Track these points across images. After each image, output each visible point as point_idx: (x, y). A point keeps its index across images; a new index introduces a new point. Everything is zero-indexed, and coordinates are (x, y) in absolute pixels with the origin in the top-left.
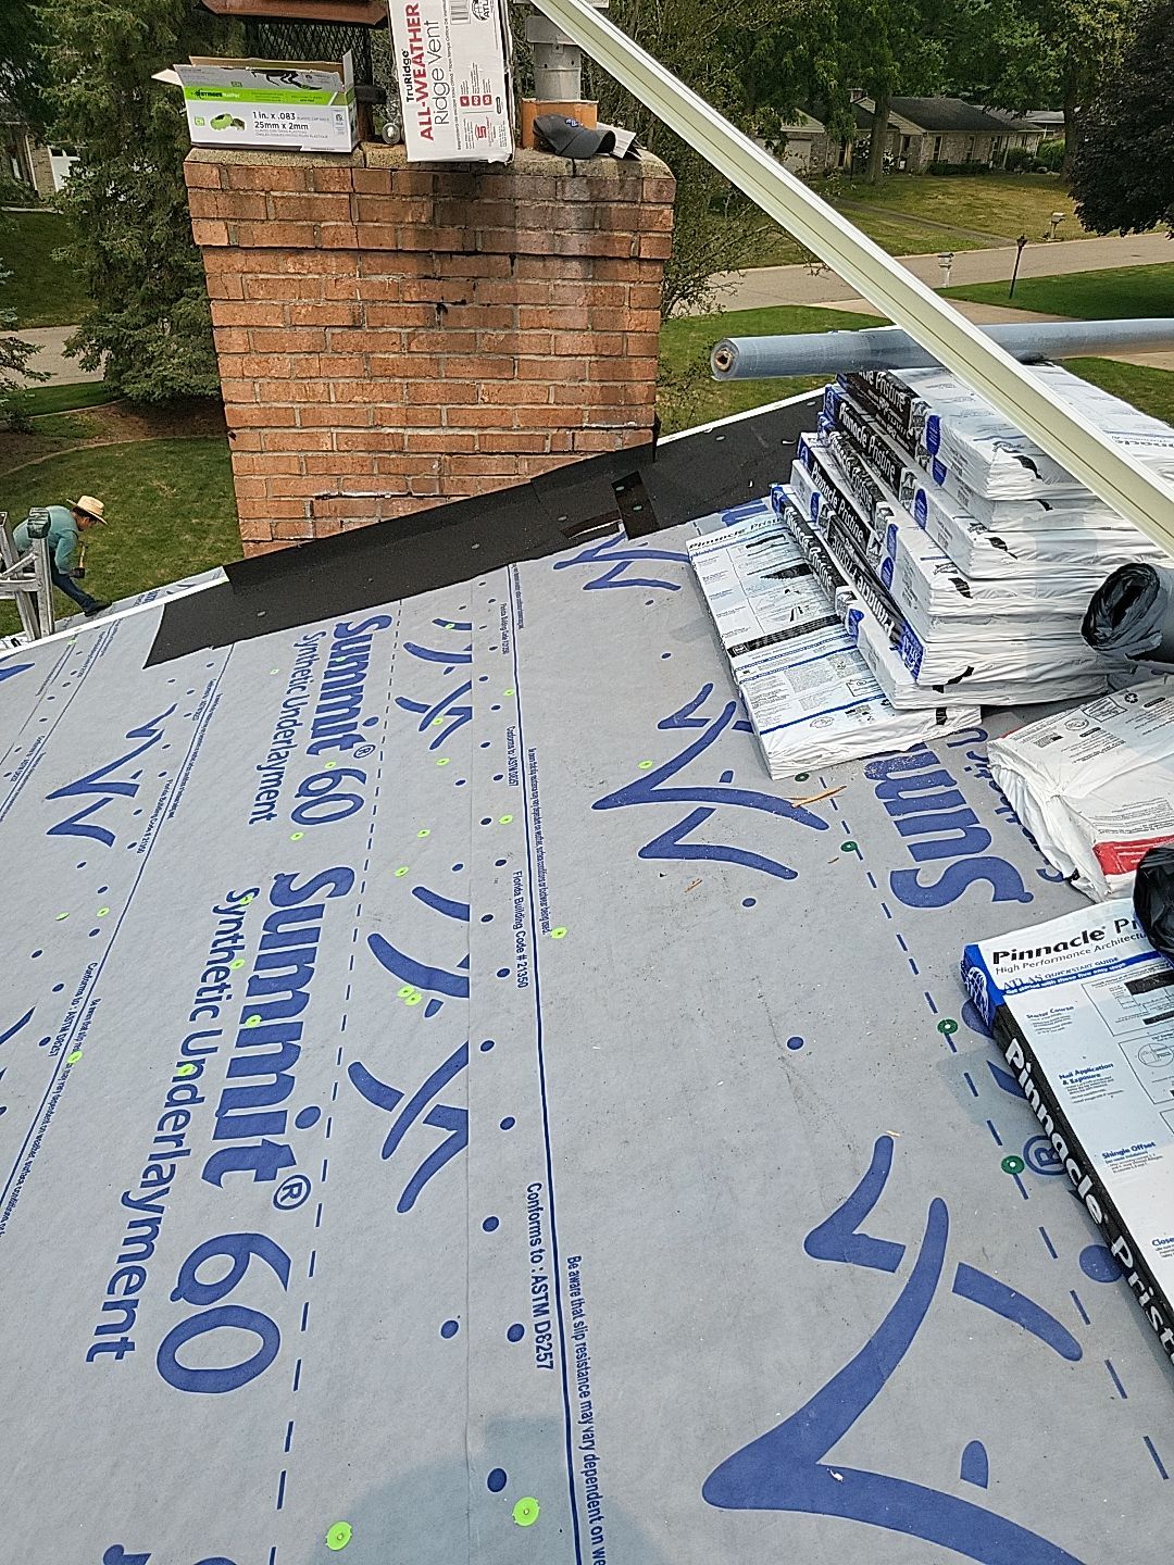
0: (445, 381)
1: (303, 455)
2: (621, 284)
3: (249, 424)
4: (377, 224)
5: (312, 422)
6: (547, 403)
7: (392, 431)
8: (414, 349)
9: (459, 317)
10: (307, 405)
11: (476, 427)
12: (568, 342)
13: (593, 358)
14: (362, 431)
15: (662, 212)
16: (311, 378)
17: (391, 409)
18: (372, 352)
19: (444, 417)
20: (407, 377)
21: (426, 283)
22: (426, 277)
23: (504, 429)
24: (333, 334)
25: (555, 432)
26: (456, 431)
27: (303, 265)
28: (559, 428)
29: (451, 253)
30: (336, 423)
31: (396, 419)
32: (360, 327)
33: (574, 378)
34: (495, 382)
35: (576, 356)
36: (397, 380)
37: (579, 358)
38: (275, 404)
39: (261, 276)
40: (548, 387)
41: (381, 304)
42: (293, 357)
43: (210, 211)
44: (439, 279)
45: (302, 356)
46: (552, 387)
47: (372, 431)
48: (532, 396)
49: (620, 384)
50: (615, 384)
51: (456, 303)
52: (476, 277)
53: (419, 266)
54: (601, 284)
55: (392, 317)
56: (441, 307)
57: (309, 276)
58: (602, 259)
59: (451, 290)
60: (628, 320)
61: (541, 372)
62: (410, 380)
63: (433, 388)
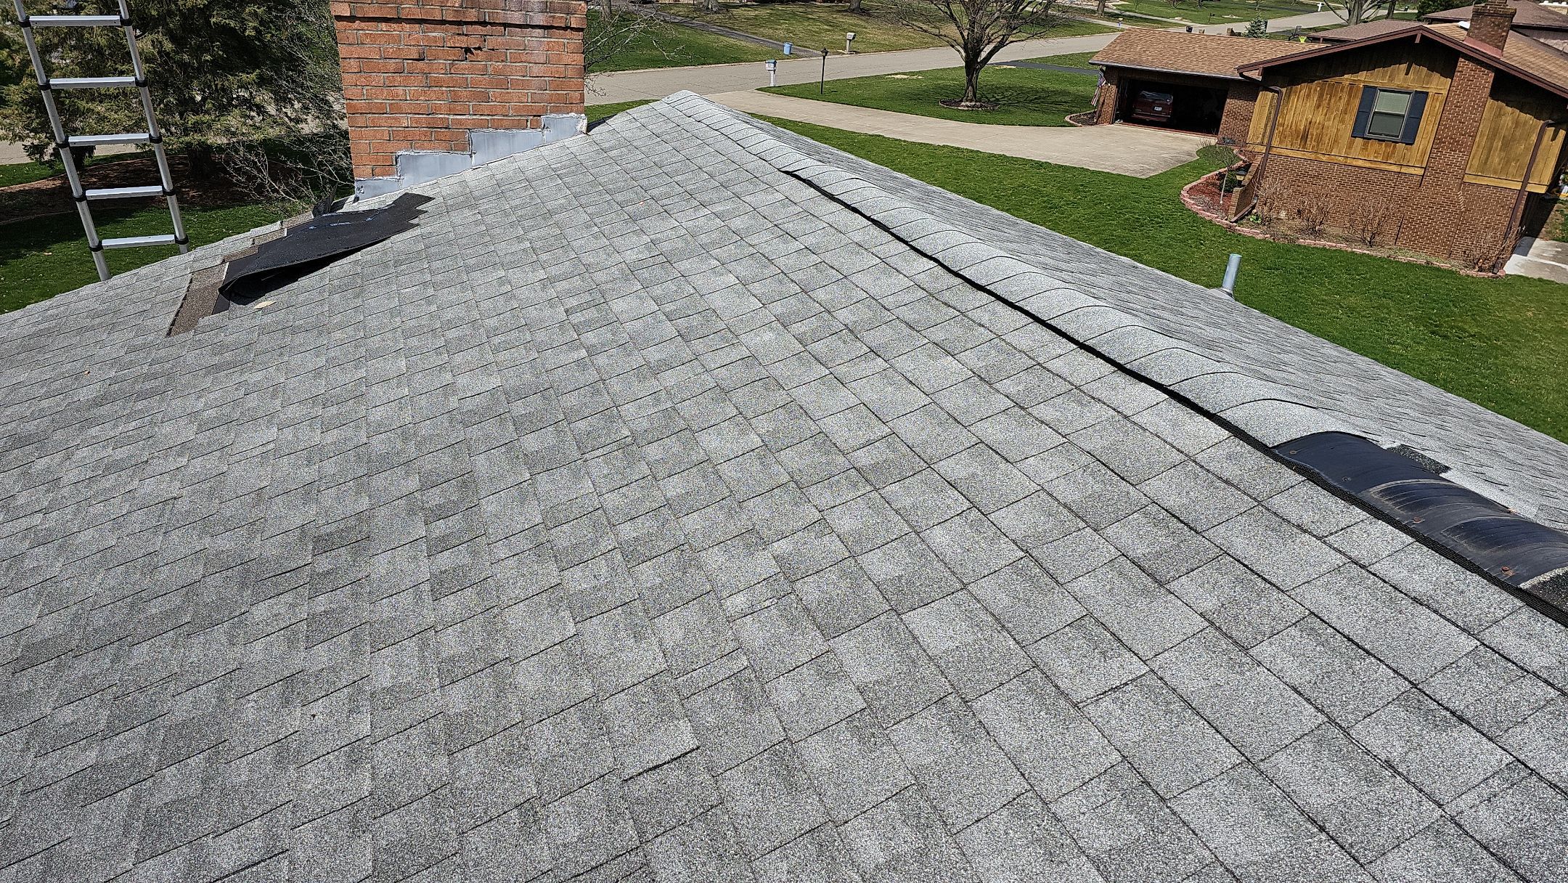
0: (470, 89)
1: (390, 129)
2: (562, 40)
3: (359, 111)
4: (432, 7)
5: (396, 109)
6: (527, 102)
7: (442, 116)
8: (453, 71)
9: (477, 55)
10: (393, 101)
11: (488, 115)
12: (536, 70)
13: (550, 79)
14: (425, 116)
15: (580, 5)
16: (395, 86)
17: (441, 104)
18: (430, 73)
19: (471, 108)
20: (449, 87)
21: (457, 38)
22: (459, 34)
23: (504, 116)
24: (408, 63)
25: (531, 117)
26: (478, 117)
27: (391, 27)
28: (534, 116)
29: (471, 22)
30: (409, 112)
31: (444, 109)
32: (423, 60)
33: (541, 89)
34: (498, 90)
35: (541, 77)
36: (444, 89)
37: (543, 78)
38: (375, 101)
39: (367, 32)
40: (527, 94)
41: (434, 48)
42: (385, 75)
44: (467, 35)
45: (390, 74)
46: (529, 94)
47: (430, 116)
48: (518, 98)
49: (565, 92)
50: (563, 92)
51: (475, 49)
52: (486, 35)
53: (454, 28)
54: (551, 40)
55: (440, 54)
56: (468, 50)
57: (394, 33)
58: (551, 27)
59: (473, 42)
60: (567, 59)
61: (523, 85)
62: (452, 89)
63: (463, 93)
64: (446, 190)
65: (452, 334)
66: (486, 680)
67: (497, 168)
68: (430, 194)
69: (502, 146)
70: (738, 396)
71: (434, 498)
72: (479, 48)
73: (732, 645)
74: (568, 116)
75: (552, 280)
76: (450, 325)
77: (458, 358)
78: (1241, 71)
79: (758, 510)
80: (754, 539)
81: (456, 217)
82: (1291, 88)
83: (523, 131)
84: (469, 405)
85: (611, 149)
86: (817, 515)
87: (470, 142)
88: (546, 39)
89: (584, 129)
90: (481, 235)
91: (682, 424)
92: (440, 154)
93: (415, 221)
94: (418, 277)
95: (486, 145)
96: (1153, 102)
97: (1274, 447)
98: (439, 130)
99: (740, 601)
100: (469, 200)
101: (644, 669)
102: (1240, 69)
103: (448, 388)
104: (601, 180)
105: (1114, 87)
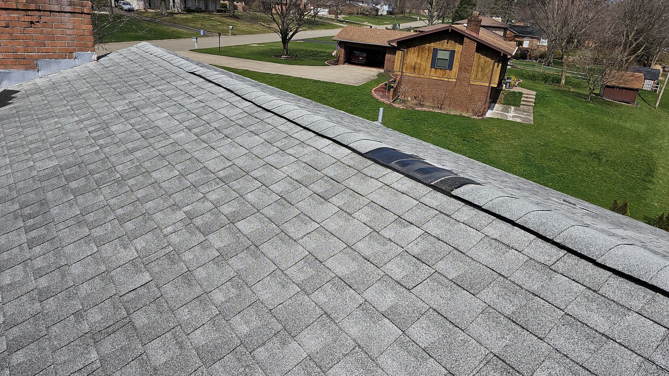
0: (35, 41)
2: (80, 19)
4: (11, 2)
6: (65, 47)
7: (21, 53)
8: (25, 32)
9: (37, 25)
11: (46, 53)
12: (68, 32)
13: (76, 36)
14: (12, 53)
15: (88, 3)
17: (20, 48)
18: (12, 33)
19: (36, 50)
20: (23, 40)
21: (26, 17)
22: (26, 15)
23: (54, 53)
25: (68, 54)
28: (70, 53)
29: (33, 10)
30: (3, 51)
31: (22, 50)
32: (9, 27)
33: (72, 41)
34: (50, 41)
35: (71, 35)
36: (21, 40)
37: (72, 36)
40: (65, 43)
41: (14, 21)
44: (31, 16)
46: (66, 43)
47: (15, 53)
48: (59, 45)
49: (84, 42)
50: (83, 42)
51: (36, 22)
52: (41, 16)
53: (24, 13)
54: (75, 18)
55: (17, 24)
56: (32, 23)
58: (74, 13)
59: (35, 19)
60: (83, 27)
61: (62, 39)
62: (25, 40)
63: (31, 42)
64: (26, 88)
65: (32, 146)
66: (56, 273)
67: (52, 77)
68: (18, 89)
69: (54, 67)
70: (169, 158)
71: (27, 211)
72: (38, 22)
73: (166, 244)
74: (87, 53)
75: (81, 121)
76: (31, 143)
77: (36, 156)
78: (389, 43)
79: (178, 197)
80: (176, 207)
81: (32, 98)
82: (408, 50)
83: (64, 60)
84: (41, 174)
85: (110, 67)
86: (202, 195)
87: (37, 65)
88: (72, 18)
89: (96, 59)
90: (45, 105)
91: (144, 170)
92: (22, 71)
93: (11, 101)
94: (15, 125)
95: (46, 66)
96: (359, 56)
97: (365, 154)
98: (20, 60)
99: (170, 229)
100: (39, 91)
101: (129, 258)
102: (389, 42)
103: (31, 168)
104: (105, 79)
105: (343, 50)
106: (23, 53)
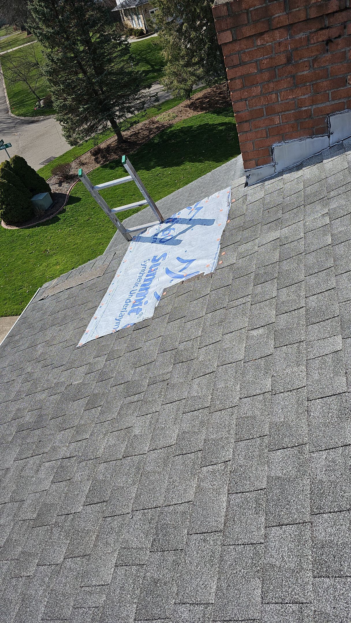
1: (267, 128)
4: (297, 9)
5: (270, 112)
7: (306, 108)
9: (338, 44)
10: (268, 106)
11: (345, 98)
14: (292, 111)
16: (270, 92)
17: (305, 98)
18: (296, 73)
19: (330, 96)
21: (320, 32)
22: (322, 29)
24: (278, 69)
26: (336, 102)
27: (264, 40)
29: (334, 13)
30: (281, 110)
31: (308, 102)
32: (291, 63)
36: (308, 84)
39: (247, 51)
41: (300, 49)
42: (261, 85)
43: (224, 27)
44: (328, 28)
45: (265, 83)
47: (296, 111)
51: (336, 38)
52: (346, 22)
53: (317, 24)
55: (305, 53)
56: (329, 41)
57: (267, 45)
59: (334, 32)
63: (325, 83)
87: (328, 125)
95: (342, 124)
106: (310, 108)
